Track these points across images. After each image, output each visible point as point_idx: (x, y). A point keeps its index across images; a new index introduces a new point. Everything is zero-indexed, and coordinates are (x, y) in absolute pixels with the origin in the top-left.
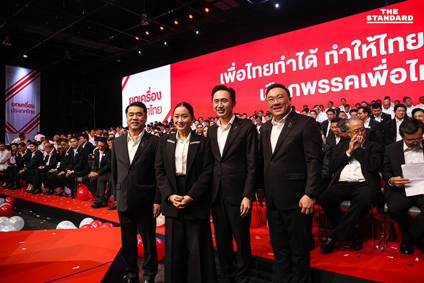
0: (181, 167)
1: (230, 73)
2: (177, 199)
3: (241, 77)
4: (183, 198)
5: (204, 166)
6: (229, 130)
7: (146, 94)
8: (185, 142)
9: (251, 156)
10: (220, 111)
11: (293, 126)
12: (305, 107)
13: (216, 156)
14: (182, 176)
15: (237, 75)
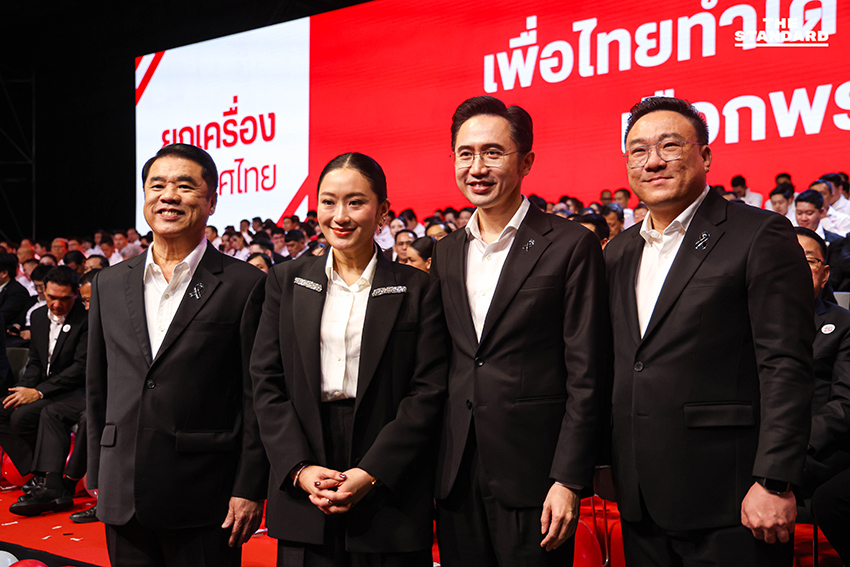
0: (339, 374)
1: (517, 54)
2: (323, 483)
3: (555, 70)
4: (345, 479)
5: (418, 370)
6: (507, 251)
7: (221, 121)
8: (354, 288)
9: (578, 341)
10: (477, 187)
11: (712, 246)
12: (782, 180)
13: (460, 340)
14: (343, 401)
15: (542, 62)
